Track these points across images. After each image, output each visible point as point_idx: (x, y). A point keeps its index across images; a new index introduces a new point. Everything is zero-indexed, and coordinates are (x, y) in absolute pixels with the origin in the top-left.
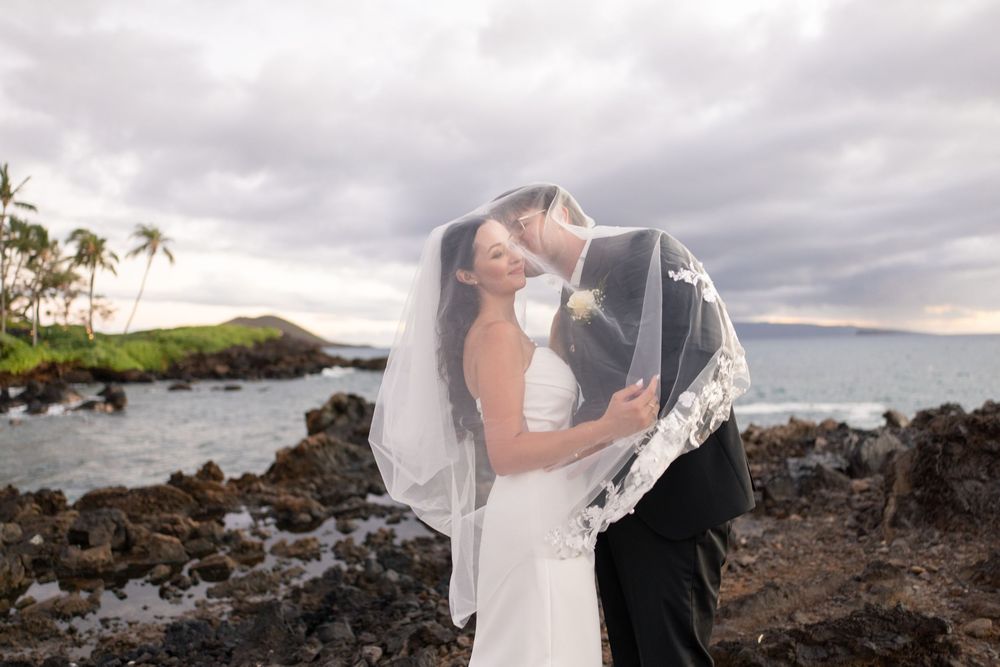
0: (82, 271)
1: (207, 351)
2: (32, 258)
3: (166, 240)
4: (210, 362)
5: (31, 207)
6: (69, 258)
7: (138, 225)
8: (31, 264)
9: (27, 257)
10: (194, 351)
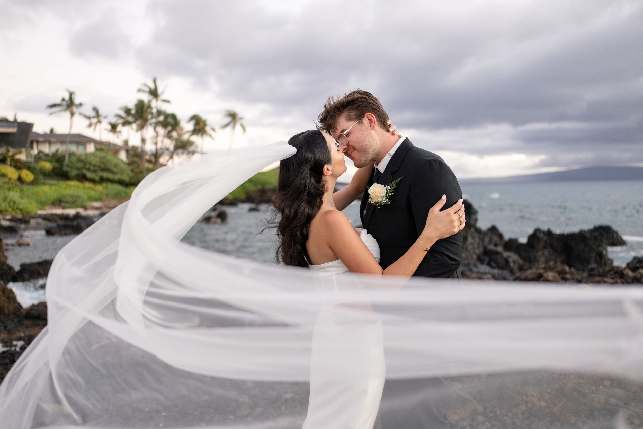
0: (195, 138)
1: (268, 187)
2: (170, 132)
3: (241, 118)
4: (269, 194)
5: (168, 101)
6: (188, 132)
7: (227, 111)
8: (169, 136)
9: (167, 132)
10: (260, 187)
